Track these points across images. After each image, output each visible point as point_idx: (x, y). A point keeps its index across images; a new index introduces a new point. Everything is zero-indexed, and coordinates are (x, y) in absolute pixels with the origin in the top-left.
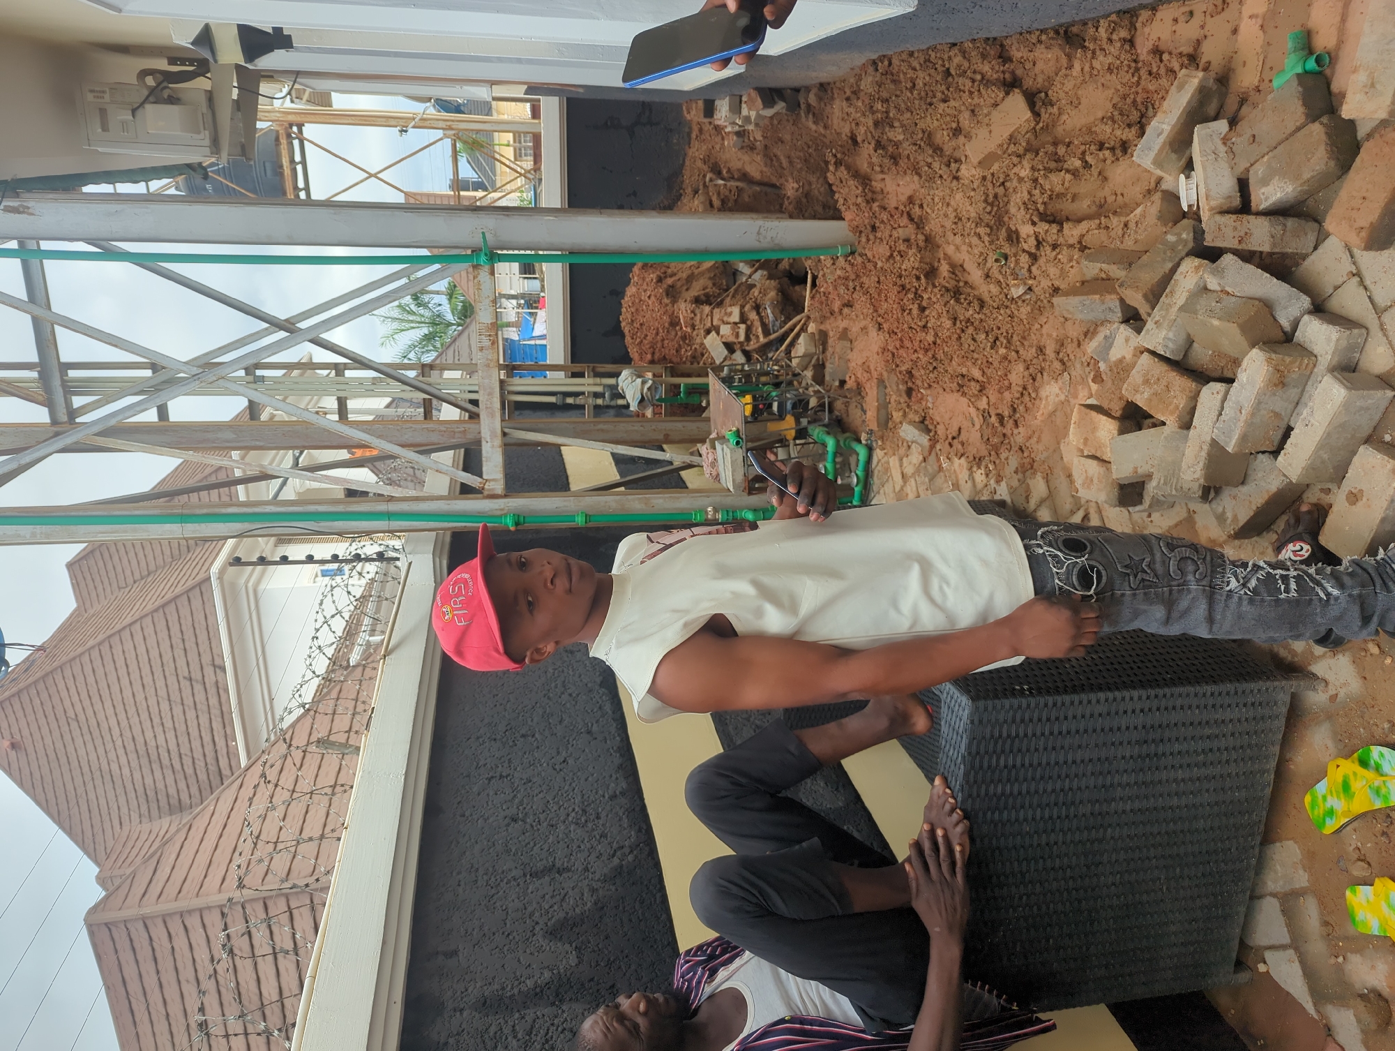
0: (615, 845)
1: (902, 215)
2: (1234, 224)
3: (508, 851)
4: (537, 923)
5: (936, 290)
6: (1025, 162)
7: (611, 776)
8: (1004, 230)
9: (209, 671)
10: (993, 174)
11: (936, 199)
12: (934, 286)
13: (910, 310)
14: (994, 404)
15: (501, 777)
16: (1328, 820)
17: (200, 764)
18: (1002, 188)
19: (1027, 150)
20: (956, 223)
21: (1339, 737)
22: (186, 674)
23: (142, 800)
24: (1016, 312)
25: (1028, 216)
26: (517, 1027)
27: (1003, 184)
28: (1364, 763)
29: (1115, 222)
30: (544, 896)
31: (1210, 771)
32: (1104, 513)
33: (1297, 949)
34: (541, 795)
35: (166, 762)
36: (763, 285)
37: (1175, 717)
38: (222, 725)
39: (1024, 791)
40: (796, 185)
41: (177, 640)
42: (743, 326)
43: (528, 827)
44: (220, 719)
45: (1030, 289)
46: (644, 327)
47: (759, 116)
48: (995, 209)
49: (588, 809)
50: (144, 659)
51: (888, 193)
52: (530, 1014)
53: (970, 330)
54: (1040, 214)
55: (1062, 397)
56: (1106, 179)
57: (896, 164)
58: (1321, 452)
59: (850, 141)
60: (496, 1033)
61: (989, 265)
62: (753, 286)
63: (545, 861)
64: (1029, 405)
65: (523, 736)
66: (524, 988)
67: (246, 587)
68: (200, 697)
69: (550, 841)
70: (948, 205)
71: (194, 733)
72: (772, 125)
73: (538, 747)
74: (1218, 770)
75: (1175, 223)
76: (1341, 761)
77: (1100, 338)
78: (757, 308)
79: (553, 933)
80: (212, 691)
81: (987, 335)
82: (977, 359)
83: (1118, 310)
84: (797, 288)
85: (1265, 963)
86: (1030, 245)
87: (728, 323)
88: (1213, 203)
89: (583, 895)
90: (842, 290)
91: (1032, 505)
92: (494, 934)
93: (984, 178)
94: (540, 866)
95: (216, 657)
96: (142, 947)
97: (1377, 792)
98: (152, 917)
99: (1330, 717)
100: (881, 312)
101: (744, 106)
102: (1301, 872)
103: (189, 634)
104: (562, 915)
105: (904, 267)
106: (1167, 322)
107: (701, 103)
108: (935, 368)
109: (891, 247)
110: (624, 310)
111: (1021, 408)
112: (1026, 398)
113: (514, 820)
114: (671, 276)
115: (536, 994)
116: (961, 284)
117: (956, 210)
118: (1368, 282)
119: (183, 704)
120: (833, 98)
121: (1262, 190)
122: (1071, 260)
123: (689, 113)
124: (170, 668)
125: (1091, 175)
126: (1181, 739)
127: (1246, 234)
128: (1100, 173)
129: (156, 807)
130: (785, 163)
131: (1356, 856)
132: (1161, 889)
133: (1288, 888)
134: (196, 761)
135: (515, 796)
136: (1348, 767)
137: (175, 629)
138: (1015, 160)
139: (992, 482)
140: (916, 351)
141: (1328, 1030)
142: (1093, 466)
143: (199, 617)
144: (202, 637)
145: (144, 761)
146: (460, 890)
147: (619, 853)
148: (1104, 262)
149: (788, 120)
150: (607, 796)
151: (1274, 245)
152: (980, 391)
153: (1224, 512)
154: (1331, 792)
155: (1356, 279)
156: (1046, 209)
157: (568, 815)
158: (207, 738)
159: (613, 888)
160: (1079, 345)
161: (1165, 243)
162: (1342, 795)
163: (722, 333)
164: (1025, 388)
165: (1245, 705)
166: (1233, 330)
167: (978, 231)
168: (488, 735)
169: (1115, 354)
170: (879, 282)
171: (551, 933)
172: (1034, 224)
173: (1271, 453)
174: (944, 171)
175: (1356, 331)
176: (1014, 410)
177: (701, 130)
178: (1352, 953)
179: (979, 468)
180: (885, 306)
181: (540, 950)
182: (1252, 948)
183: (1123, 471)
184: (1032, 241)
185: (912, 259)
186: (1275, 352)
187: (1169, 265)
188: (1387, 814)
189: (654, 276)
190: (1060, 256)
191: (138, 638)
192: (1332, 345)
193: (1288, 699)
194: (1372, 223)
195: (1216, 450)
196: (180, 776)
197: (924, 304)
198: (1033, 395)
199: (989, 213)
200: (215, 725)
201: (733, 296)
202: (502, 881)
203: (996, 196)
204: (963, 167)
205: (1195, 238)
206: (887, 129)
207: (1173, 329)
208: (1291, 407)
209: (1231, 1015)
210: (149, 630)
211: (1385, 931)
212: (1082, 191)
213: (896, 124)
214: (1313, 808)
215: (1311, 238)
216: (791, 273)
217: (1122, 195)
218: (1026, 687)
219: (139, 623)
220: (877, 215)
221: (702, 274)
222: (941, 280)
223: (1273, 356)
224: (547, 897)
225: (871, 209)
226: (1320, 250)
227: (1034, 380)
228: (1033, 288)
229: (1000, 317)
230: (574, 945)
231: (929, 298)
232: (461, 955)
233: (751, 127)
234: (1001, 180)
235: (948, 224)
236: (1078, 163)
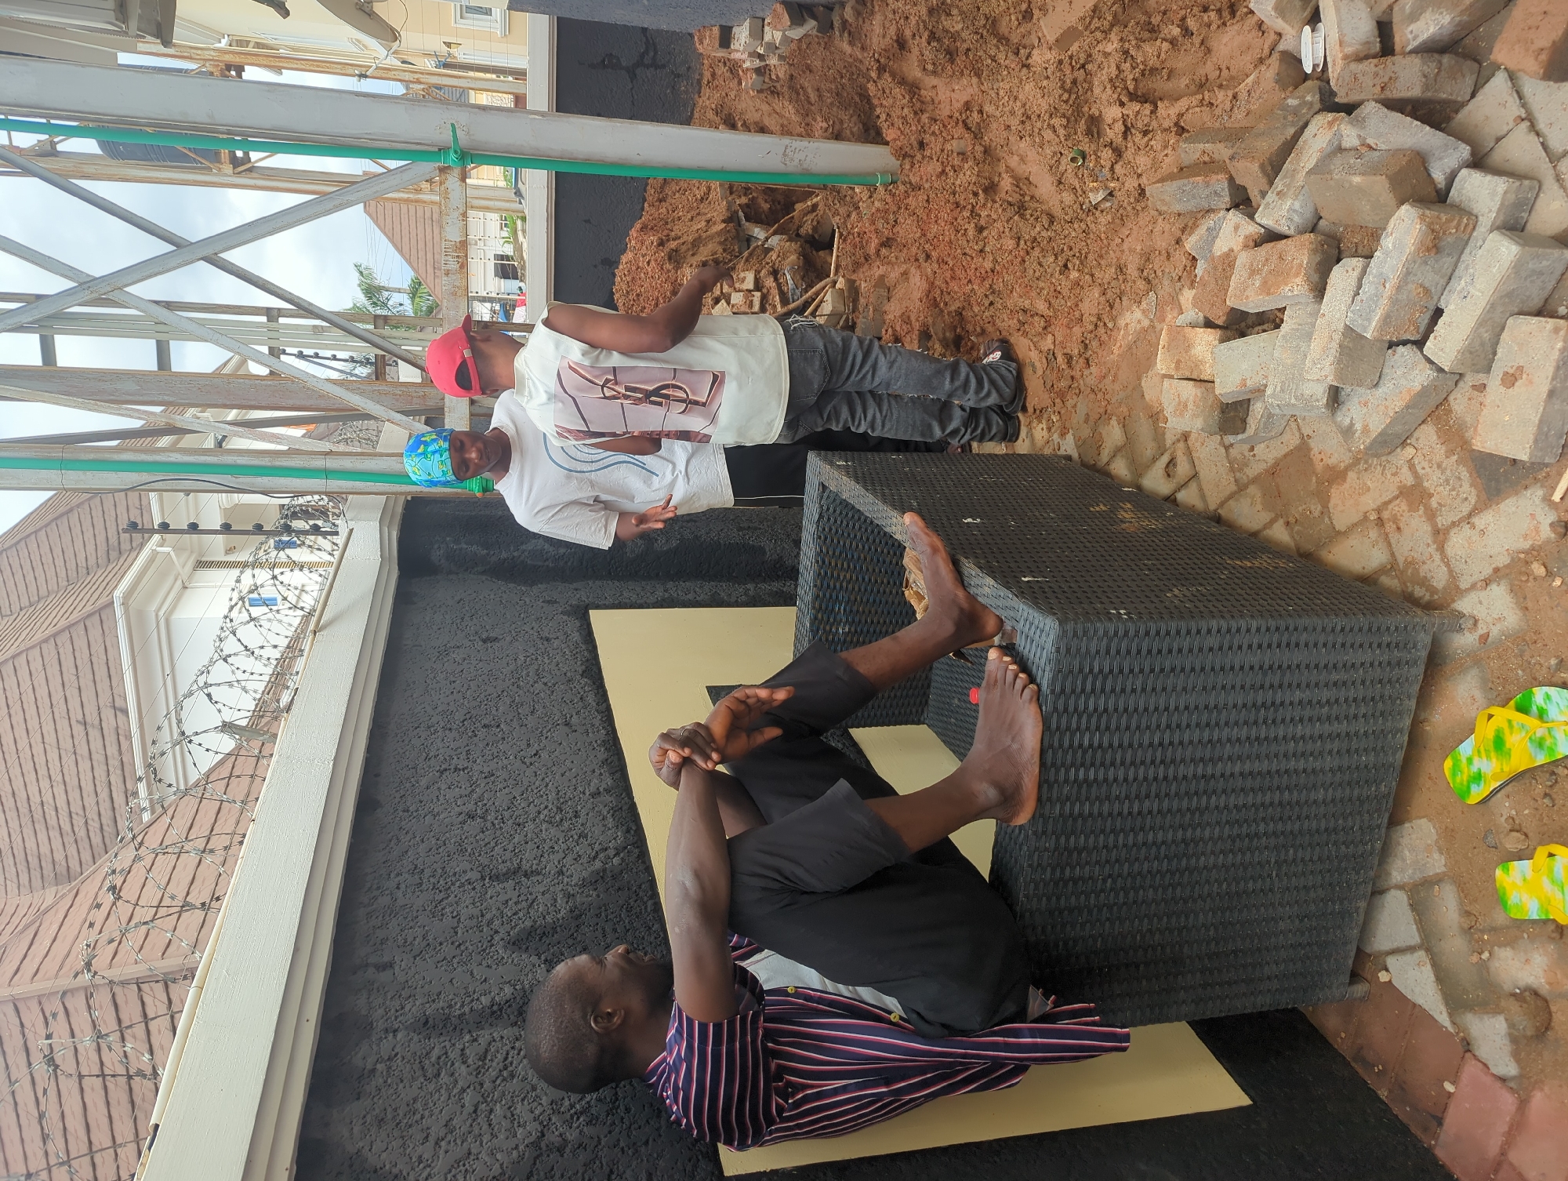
0: (597, 847)
1: (957, 123)
2: (1374, 69)
3: (463, 851)
4: (497, 932)
5: (997, 205)
6: (1113, 36)
7: (594, 771)
8: (1083, 121)
9: (107, 714)
10: (1071, 57)
11: (1002, 93)
12: (994, 201)
13: (966, 230)
14: (1062, 342)
15: (456, 769)
16: (1474, 788)
17: (94, 825)
18: (1082, 71)
19: (1112, 26)
20: (1023, 122)
21: (1490, 685)
22: (80, 717)
23: (22, 867)
24: (1092, 226)
25: (1115, 96)
26: (467, 1051)
27: (1083, 66)
28: (1523, 709)
29: (1222, 97)
30: (507, 901)
31: (1336, 727)
32: (1194, 455)
33: (1428, 950)
34: (507, 791)
35: (52, 821)
36: (782, 248)
37: (1299, 657)
38: (121, 778)
39: (1116, 744)
40: (825, 125)
41: (69, 677)
42: (758, 294)
43: (489, 825)
44: (119, 772)
45: (1111, 194)
46: (641, 299)
47: (785, 38)
48: (1073, 96)
49: (564, 807)
50: (29, 698)
51: (939, 103)
52: (484, 1036)
53: (1036, 253)
54: (1130, 94)
55: (1146, 323)
56: (1209, 51)
57: (952, 61)
58: (1482, 330)
59: (895, 45)
60: (439, 1058)
61: (1062, 168)
62: (769, 250)
63: (508, 863)
64: (1104, 337)
65: (485, 726)
66: (476, 1006)
67: (157, 615)
68: (96, 744)
69: (516, 840)
70: (1016, 98)
71: (88, 788)
72: (800, 49)
73: (504, 739)
74: (1343, 727)
75: (1296, 88)
76: (1494, 710)
77: (1202, 230)
78: (775, 273)
79: (517, 944)
80: (111, 739)
81: (1056, 258)
82: (1042, 289)
83: (1226, 192)
84: (821, 253)
85: (1387, 970)
86: (1113, 133)
87: (740, 291)
88: (1349, 50)
89: (555, 900)
90: (880, 224)
91: (1105, 457)
92: (441, 944)
93: (1060, 62)
94: (503, 868)
95: (117, 699)
96: (11, 1036)
97: (1540, 744)
98: (25, 999)
99: (1477, 661)
100: (930, 236)
101: (767, 28)
102: (1436, 856)
103: (85, 670)
104: (528, 923)
105: (958, 182)
106: (1292, 192)
107: (716, 30)
108: (991, 304)
109: (943, 163)
110: (618, 279)
111: (1095, 344)
112: (1101, 330)
113: (471, 816)
114: (674, 239)
115: (493, 1013)
116: (1027, 198)
117: (1024, 105)
118: (1541, 126)
119: (75, 753)
120: (872, 13)
121: (1410, 29)
122: (1166, 147)
123: (701, 43)
124: (60, 709)
125: (1192, 44)
126: (1303, 685)
127: (1391, 78)
128: (1202, 43)
129: (39, 876)
130: (813, 97)
131: (1509, 827)
132: (1270, 876)
133: (1418, 876)
134: (90, 822)
135: (473, 791)
136: (1503, 715)
137: (68, 663)
138: (1098, 34)
139: (1056, 436)
140: (970, 281)
141: (1467, 1046)
142: (1189, 390)
143: (98, 648)
144: (101, 672)
145: (26, 820)
146: (400, 894)
147: (602, 855)
148: (1208, 142)
149: (819, 43)
150: (588, 793)
151: (1426, 87)
152: (1045, 328)
153: (1352, 425)
154: (1479, 752)
155: (1526, 124)
156: (1136, 88)
157: (539, 813)
158: (104, 795)
159: (595, 894)
160: (1168, 257)
161: (1285, 108)
162: (1493, 754)
163: (732, 302)
164: (1099, 319)
165: (1379, 646)
166: (1380, 185)
167: (1052, 122)
168: (442, 724)
169: (1221, 247)
170: (928, 201)
171: (514, 944)
172: (1122, 104)
173: (1414, 343)
174: (1012, 62)
175: (1526, 183)
176: (1086, 346)
177: (713, 75)
178: (1499, 947)
179: (1040, 422)
180: (934, 229)
181: (500, 961)
182: (1370, 956)
183: (1227, 387)
184: (1119, 127)
185: (969, 173)
186: (1429, 209)
187: (1291, 131)
188: (1551, 769)
189: (654, 239)
190: (1153, 143)
191: (23, 673)
192: (1498, 199)
193: (1428, 640)
194: (1554, 42)
195: (1351, 338)
196: (69, 839)
197: (983, 223)
198: (1110, 325)
199: (1066, 102)
200: (113, 779)
201: (747, 260)
202: (453, 884)
203: (1074, 82)
204: (1035, 52)
205: (1321, 100)
206: (943, 18)
207: (1301, 197)
208: (1443, 282)
209: (1342, 1042)
210: (37, 665)
211: (1547, 912)
212: (1180, 65)
213: (955, 12)
214: (1454, 775)
215: (1469, 81)
216: (813, 236)
217: (1228, 68)
218: (1122, 612)
219: (24, 656)
220: (926, 128)
221: (711, 237)
222: (1003, 195)
223: (1428, 212)
224: (510, 903)
225: (919, 121)
226: (1479, 97)
227: (1111, 307)
228: (1115, 193)
229: (1073, 234)
230: (543, 958)
231: (989, 216)
232: (397, 968)
233: (773, 61)
234: (1082, 62)
235: (1014, 123)
236: (1176, 31)
